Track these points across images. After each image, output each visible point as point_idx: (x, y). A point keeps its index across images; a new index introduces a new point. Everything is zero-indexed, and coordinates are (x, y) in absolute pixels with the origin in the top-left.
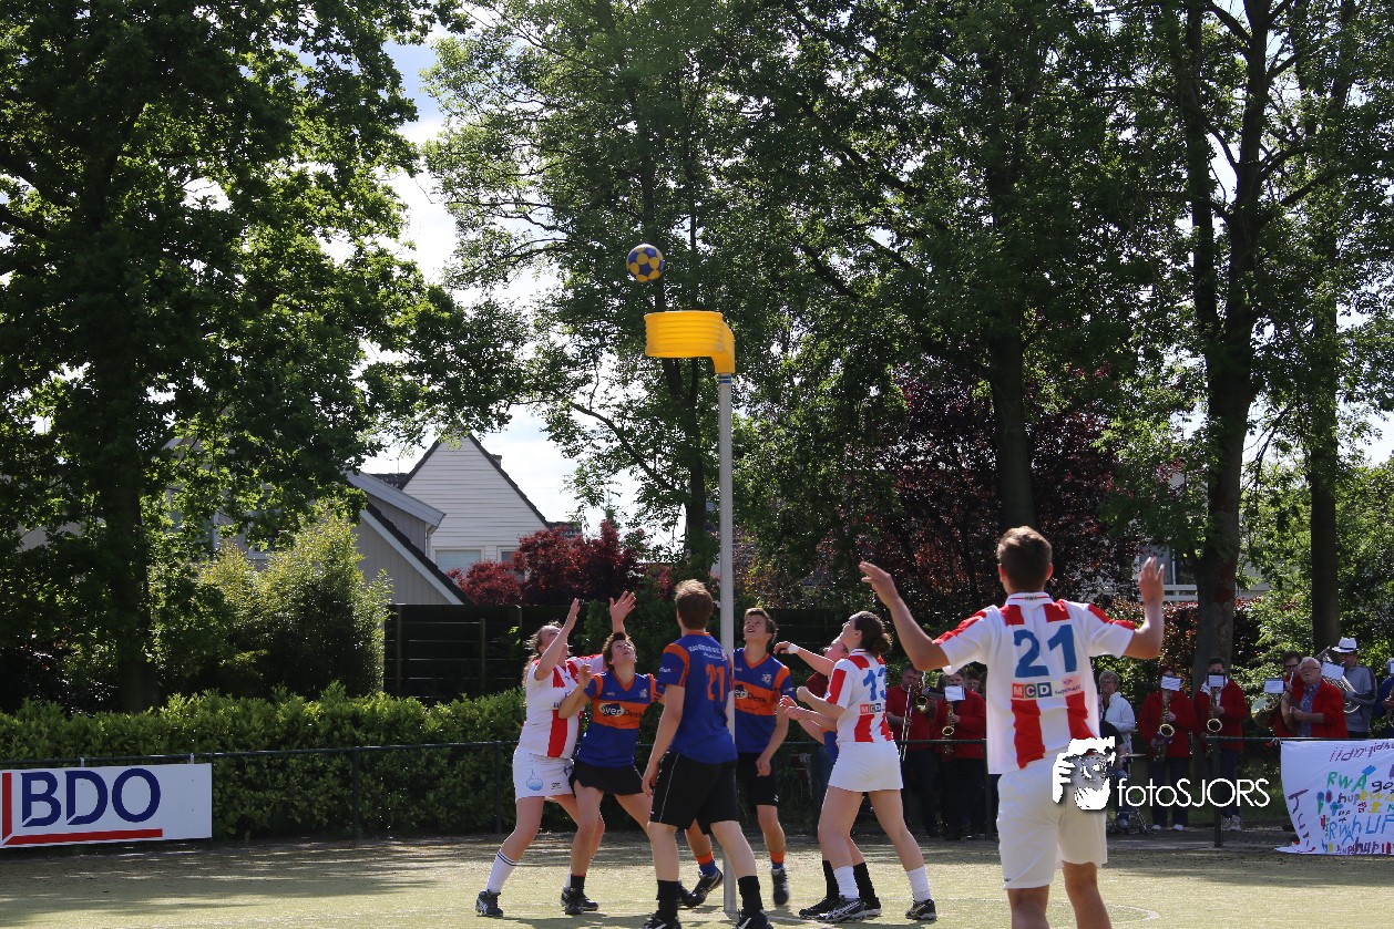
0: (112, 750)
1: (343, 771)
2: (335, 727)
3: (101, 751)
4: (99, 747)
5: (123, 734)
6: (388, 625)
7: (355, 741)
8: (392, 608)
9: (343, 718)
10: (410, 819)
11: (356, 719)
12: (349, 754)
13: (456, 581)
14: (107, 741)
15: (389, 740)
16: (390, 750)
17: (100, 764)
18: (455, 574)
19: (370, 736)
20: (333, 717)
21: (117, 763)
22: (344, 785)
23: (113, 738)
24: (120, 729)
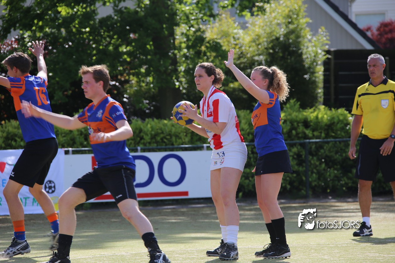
0: (157, 142)
1: (298, 155)
2: (293, 128)
3: (150, 143)
4: (149, 141)
5: (162, 133)
6: (326, 63)
7: (306, 137)
8: (328, 52)
9: (298, 123)
10: (342, 186)
11: (306, 123)
12: (303, 145)
13: (369, 34)
14: (153, 137)
15: (327, 136)
16: (328, 143)
17: (150, 150)
18: (369, 29)
19: (316, 133)
20: (292, 122)
21: (160, 150)
22: (300, 164)
23: (157, 135)
24: (161, 129)
